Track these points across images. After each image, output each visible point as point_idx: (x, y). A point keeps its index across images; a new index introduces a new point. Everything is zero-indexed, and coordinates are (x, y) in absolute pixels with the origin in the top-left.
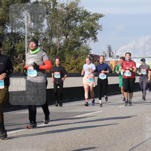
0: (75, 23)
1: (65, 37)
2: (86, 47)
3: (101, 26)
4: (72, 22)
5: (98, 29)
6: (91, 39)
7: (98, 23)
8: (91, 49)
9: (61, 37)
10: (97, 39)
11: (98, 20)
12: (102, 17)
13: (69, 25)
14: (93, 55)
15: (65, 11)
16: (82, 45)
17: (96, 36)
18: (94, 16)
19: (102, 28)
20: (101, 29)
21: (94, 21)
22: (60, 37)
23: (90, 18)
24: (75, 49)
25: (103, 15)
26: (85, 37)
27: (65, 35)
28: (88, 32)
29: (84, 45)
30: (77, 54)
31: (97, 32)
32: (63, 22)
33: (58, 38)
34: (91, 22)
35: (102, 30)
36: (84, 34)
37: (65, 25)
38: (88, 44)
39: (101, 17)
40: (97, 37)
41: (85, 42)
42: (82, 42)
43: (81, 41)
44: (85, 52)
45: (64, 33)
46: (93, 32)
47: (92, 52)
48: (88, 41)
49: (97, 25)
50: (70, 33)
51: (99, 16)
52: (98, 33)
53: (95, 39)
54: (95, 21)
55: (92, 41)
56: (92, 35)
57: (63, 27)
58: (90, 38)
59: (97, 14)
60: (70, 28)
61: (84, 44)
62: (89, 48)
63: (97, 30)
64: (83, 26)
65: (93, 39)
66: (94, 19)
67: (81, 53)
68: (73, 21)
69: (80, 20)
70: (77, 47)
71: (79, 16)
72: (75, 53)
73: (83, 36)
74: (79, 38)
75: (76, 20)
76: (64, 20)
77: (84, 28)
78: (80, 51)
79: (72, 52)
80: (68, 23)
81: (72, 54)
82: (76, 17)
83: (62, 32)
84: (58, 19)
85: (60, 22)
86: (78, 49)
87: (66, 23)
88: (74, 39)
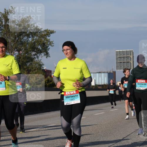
0: (27, 39)
1: (18, 52)
2: (38, 62)
3: (52, 42)
4: (24, 38)
5: (50, 45)
6: (43, 54)
7: (50, 39)
8: (43, 65)
9: (14, 53)
11: (49, 36)
12: (54, 33)
13: (21, 41)
14: (45, 70)
16: (35, 60)
17: (48, 52)
18: (45, 33)
19: (53, 44)
20: (52, 45)
21: (45, 37)
22: (12, 52)
23: (42, 34)
24: (28, 64)
25: (54, 31)
26: (38, 53)
27: (17, 50)
28: (40, 48)
29: (36, 60)
30: (29, 69)
31: (48, 48)
32: (15, 38)
33: (11, 53)
34: (42, 38)
35: (53, 46)
36: (36, 49)
37: (17, 41)
38: (41, 60)
39: (52, 33)
40: (49, 53)
41: (38, 57)
42: (35, 57)
43: (33, 56)
44: (37, 67)
45: (17, 49)
46: (45, 48)
47: (45, 68)
48: (40, 56)
49: (48, 41)
50: (22, 48)
51: (50, 32)
52: (49, 48)
53: (47, 54)
54: (46, 37)
56: (44, 50)
57: (15, 42)
58: (42, 54)
59: (49, 30)
60: (22, 43)
61: (37, 59)
62: (42, 64)
63: (48, 46)
64: (35, 42)
65: (45, 55)
66: (45, 35)
67: (33, 68)
69: (32, 36)
70: (29, 62)
71: (31, 32)
72: (28, 68)
73: (35, 51)
74: (31, 53)
75: (28, 36)
76: (16, 35)
77: (36, 44)
78: (33, 66)
79: (25, 67)
80: (20, 39)
81: (24, 69)
82: (28, 33)
83: (14, 47)
84: (10, 35)
85: (12, 38)
86: (31, 64)
87: (19, 39)
88: (26, 55)
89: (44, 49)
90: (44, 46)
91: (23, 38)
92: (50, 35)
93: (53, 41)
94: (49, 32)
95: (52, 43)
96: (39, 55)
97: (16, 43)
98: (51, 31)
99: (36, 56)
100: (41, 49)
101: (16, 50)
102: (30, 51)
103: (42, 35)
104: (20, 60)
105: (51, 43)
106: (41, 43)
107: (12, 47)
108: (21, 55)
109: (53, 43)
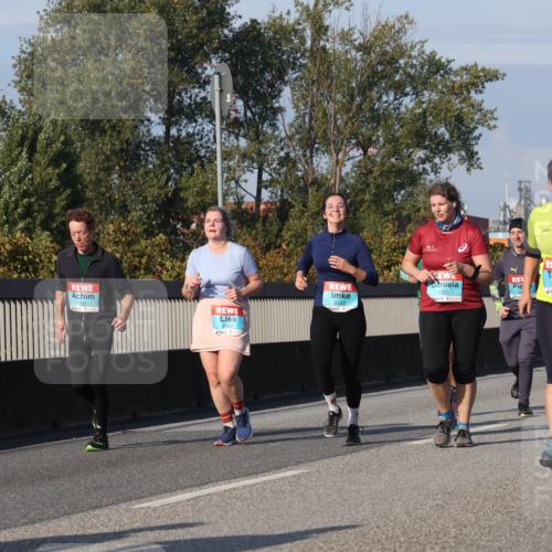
0: (395, 99)
1: (361, 151)
3: (492, 113)
4: (384, 98)
5: (483, 124)
6: (454, 157)
7: (483, 101)
9: (346, 153)
10: (478, 159)
11: (481, 92)
12: (498, 79)
13: (372, 109)
15: (359, 58)
16: (425, 180)
17: (476, 148)
18: (465, 77)
19: (495, 119)
20: (492, 123)
21: (465, 92)
22: (340, 150)
23: (453, 82)
24: (399, 196)
25: (500, 72)
26: (435, 152)
27: (358, 144)
28: (443, 134)
29: (431, 181)
30: (404, 213)
31: (476, 133)
32: (352, 98)
33: (335, 155)
34: (453, 98)
35: (495, 127)
36: (431, 140)
37: (360, 107)
39: (491, 80)
40: (477, 153)
41: (436, 170)
42: (424, 169)
43: (418, 165)
45: (357, 138)
46: (463, 134)
48: (445, 166)
49: (478, 108)
50: (379, 137)
51: (485, 76)
52: (480, 135)
53: (471, 158)
54: (469, 92)
55: (459, 166)
56: (459, 143)
57: (351, 114)
58: (451, 155)
59: (480, 67)
60: (377, 118)
61: (432, 176)
63: (476, 128)
64: (425, 112)
65: (462, 160)
66: (468, 87)
67: (419, 210)
68: (387, 94)
69: (414, 88)
70: (404, 188)
71: (409, 75)
72: (398, 208)
73: (426, 148)
74: (409, 156)
75: (398, 88)
76: (352, 88)
77: (430, 118)
78: (417, 201)
79: (388, 207)
80: (371, 101)
81: (386, 214)
82: (397, 78)
83: (347, 132)
84: (334, 88)
85: (339, 97)
86: (411, 195)
87: (364, 101)
88: (393, 160)
89: (459, 138)
90: (459, 129)
91: (381, 97)
92: (484, 87)
93: (496, 109)
94: (482, 74)
95: (489, 115)
96: (442, 163)
97: (354, 117)
98: (489, 70)
99: (428, 166)
100: (447, 137)
101: (353, 141)
102: (408, 146)
103: (453, 87)
104: (371, 179)
105: (485, 115)
106: (449, 114)
107: (340, 132)
108: (373, 162)
109: (495, 115)
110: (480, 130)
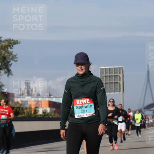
5: (13, 60)
6: (3, 72)
7: (12, 51)
8: (3, 86)
10: (11, 72)
11: (12, 48)
12: (18, 43)
14: (5, 93)
17: (10, 68)
18: (6, 43)
19: (17, 58)
20: (16, 59)
21: (6, 48)
23: (2, 45)
25: (19, 41)
31: (10, 63)
34: (2, 50)
35: (17, 61)
39: (15, 44)
40: (11, 70)
46: (6, 63)
49: (10, 54)
51: (14, 43)
52: (12, 64)
53: (9, 72)
54: (8, 49)
55: (4, 75)
56: (4, 66)
58: (1, 71)
59: (11, 40)
62: (1, 84)
92: (13, 47)
93: (17, 55)
94: (12, 42)
95: (15, 57)
98: (15, 41)
103: (2, 47)
105: (13, 56)
109: (17, 56)
110: (12, 62)
